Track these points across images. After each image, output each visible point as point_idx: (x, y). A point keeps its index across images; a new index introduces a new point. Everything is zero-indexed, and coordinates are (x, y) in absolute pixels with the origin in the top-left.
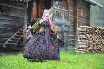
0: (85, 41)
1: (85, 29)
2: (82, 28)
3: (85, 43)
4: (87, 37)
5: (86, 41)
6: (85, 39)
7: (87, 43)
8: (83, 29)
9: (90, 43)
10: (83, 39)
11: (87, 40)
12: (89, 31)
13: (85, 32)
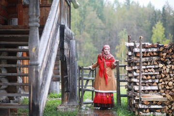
0: (153, 83)
1: (155, 50)
2: (147, 48)
3: (156, 88)
4: (160, 73)
5: (157, 81)
6: (154, 77)
7: (160, 88)
8: (149, 50)
9: (168, 87)
10: (149, 77)
11: (161, 80)
12: (165, 54)
13: (155, 58)
